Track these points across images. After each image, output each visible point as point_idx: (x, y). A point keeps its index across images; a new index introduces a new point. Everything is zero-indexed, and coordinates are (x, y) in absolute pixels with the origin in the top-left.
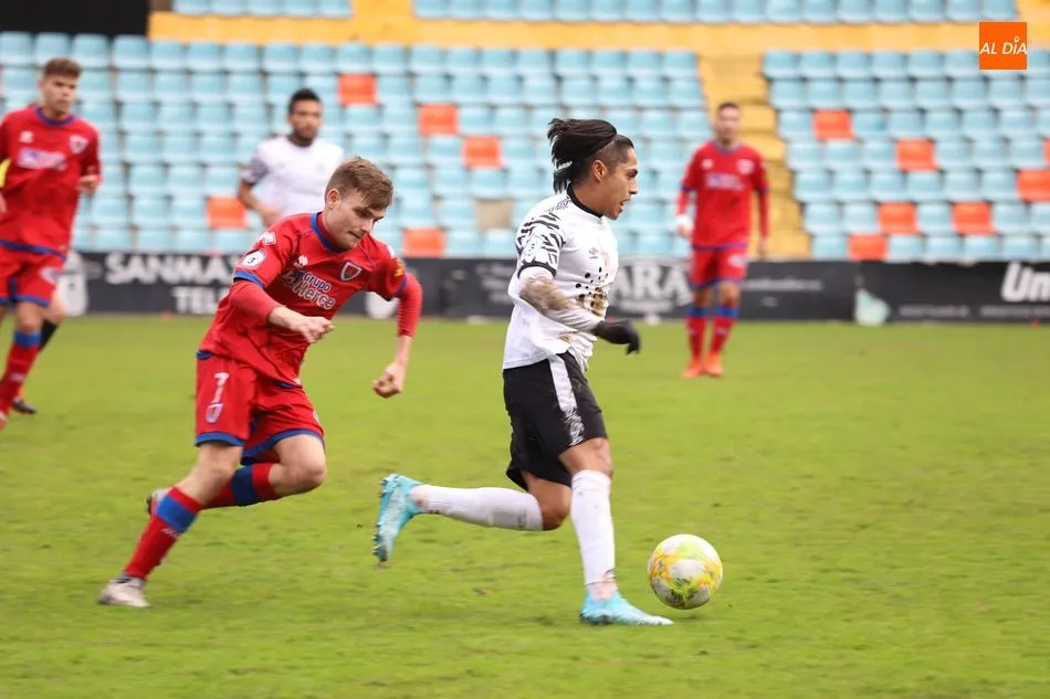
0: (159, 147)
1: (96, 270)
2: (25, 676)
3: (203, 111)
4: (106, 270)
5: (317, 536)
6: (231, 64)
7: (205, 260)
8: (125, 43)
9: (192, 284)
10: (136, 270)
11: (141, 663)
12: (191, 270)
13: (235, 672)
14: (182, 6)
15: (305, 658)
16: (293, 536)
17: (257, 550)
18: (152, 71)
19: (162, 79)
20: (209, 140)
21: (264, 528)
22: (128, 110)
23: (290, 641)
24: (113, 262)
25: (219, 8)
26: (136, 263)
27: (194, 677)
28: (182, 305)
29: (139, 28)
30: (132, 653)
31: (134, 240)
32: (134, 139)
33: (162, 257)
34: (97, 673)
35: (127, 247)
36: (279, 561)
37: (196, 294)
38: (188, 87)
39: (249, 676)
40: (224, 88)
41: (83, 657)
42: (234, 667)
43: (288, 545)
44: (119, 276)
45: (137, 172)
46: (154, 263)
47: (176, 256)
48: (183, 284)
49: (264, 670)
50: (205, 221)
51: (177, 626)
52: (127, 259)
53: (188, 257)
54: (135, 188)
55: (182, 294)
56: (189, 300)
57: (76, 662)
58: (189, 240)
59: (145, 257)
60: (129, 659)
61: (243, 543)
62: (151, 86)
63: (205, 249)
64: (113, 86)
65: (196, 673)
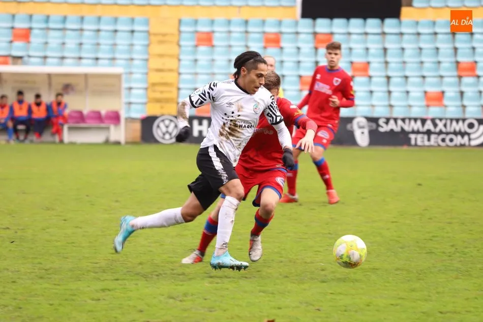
0: (404, 69)
1: (374, 125)
2: (345, 311)
3: (424, 52)
4: (378, 125)
5: (478, 250)
6: (438, 30)
7: (424, 121)
8: (389, 22)
9: (418, 132)
10: (392, 126)
11: (398, 307)
12: (418, 126)
13: (441, 313)
14: (415, 4)
15: (474, 308)
16: (466, 250)
17: (450, 256)
18: (401, 34)
19: (406, 37)
20: (426, 65)
21: (453, 246)
22: (389, 52)
23: (467, 299)
24: (381, 122)
25: (433, 4)
26: (392, 122)
27: (422, 314)
28: (413, 142)
29: (396, 14)
30: (393, 302)
31: (391, 112)
32: (392, 65)
33: (403, 120)
34: (378, 311)
35: (388, 116)
36: (460, 261)
37: (419, 137)
38: (418, 41)
39: (448, 315)
40: (435, 41)
41: (370, 303)
42: (440, 310)
43: (465, 254)
44: (384, 128)
45: (393, 80)
46: (400, 122)
47: (410, 119)
48: (413, 132)
49: (455, 312)
50: (424, 103)
51: (413, 290)
52: (388, 121)
53: (416, 120)
54: (392, 88)
55: (413, 136)
56: (416, 139)
57: (368, 305)
58: (416, 112)
59: (396, 120)
60: (392, 305)
61: (444, 253)
62: (400, 41)
63: (424, 116)
64: (383, 42)
65: (423, 313)
